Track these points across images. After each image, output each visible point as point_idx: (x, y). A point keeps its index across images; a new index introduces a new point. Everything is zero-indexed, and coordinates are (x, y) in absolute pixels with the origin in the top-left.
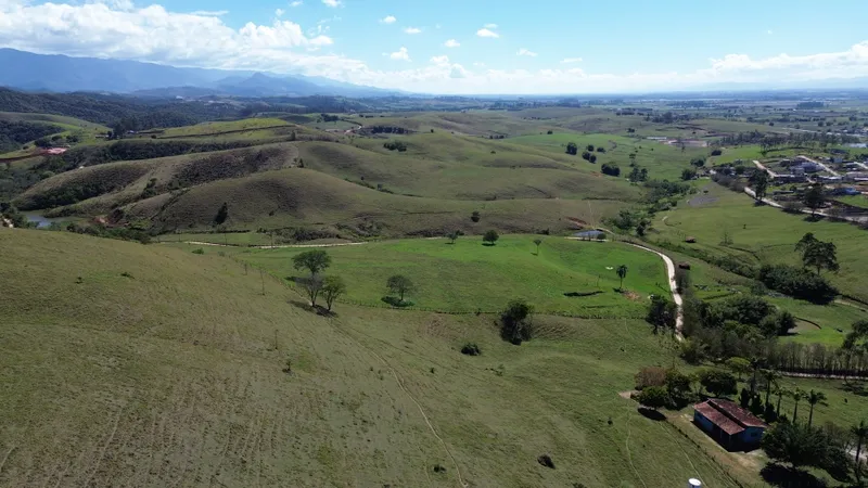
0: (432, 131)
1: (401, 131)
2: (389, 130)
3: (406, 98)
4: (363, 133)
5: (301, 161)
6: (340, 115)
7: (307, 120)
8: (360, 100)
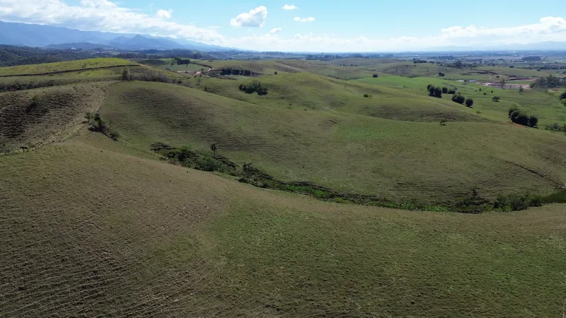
0: (276, 73)
1: (247, 73)
2: (237, 72)
3: (241, 52)
4: (213, 74)
5: (97, 118)
6: (192, 60)
7: (162, 63)
8: (210, 53)
